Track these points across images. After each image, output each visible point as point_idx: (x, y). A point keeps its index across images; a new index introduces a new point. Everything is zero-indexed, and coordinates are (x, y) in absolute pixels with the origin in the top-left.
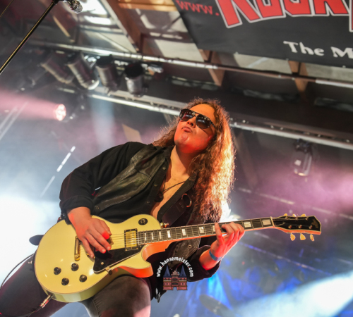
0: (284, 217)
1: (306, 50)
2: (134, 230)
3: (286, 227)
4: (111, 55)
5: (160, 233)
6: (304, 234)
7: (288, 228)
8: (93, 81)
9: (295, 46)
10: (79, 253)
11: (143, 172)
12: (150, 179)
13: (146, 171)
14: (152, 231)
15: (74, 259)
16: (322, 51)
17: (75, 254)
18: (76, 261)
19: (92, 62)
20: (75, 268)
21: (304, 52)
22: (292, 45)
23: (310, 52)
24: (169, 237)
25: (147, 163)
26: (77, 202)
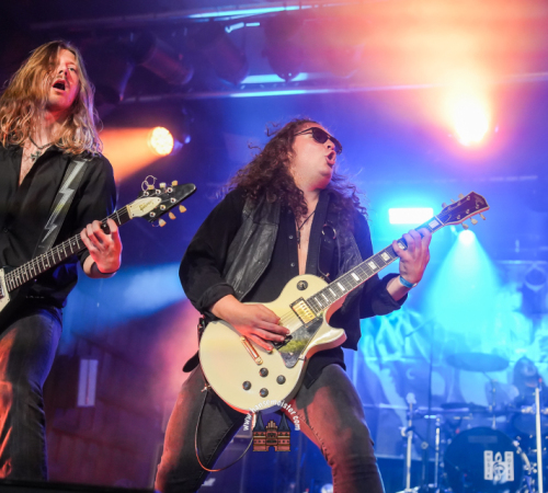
2: (299, 300)
3: (454, 219)
5: (330, 290)
7: (457, 220)
10: (258, 355)
11: (265, 221)
13: (268, 220)
14: (321, 292)
15: (256, 364)
18: (260, 364)
24: (343, 289)
25: (265, 209)
26: (214, 295)
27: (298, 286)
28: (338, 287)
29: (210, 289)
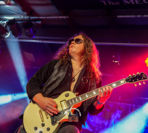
0: (130, 77)
1: (111, 3)
2: (64, 100)
3: (131, 81)
4: (14, 19)
5: (76, 99)
6: (140, 82)
7: (132, 82)
8: (7, 33)
9: (105, 2)
10: (43, 118)
11: (62, 70)
12: (66, 73)
13: (63, 70)
14: (72, 99)
15: (41, 121)
16: (119, 3)
17: (41, 119)
18: (43, 122)
19: (4, 24)
20: (43, 125)
21: (110, 4)
22: (104, 2)
23: (113, 4)
24: (81, 100)
25: (62, 67)
26: (35, 92)
27: (65, 95)
28: (79, 99)
29: (34, 90)
